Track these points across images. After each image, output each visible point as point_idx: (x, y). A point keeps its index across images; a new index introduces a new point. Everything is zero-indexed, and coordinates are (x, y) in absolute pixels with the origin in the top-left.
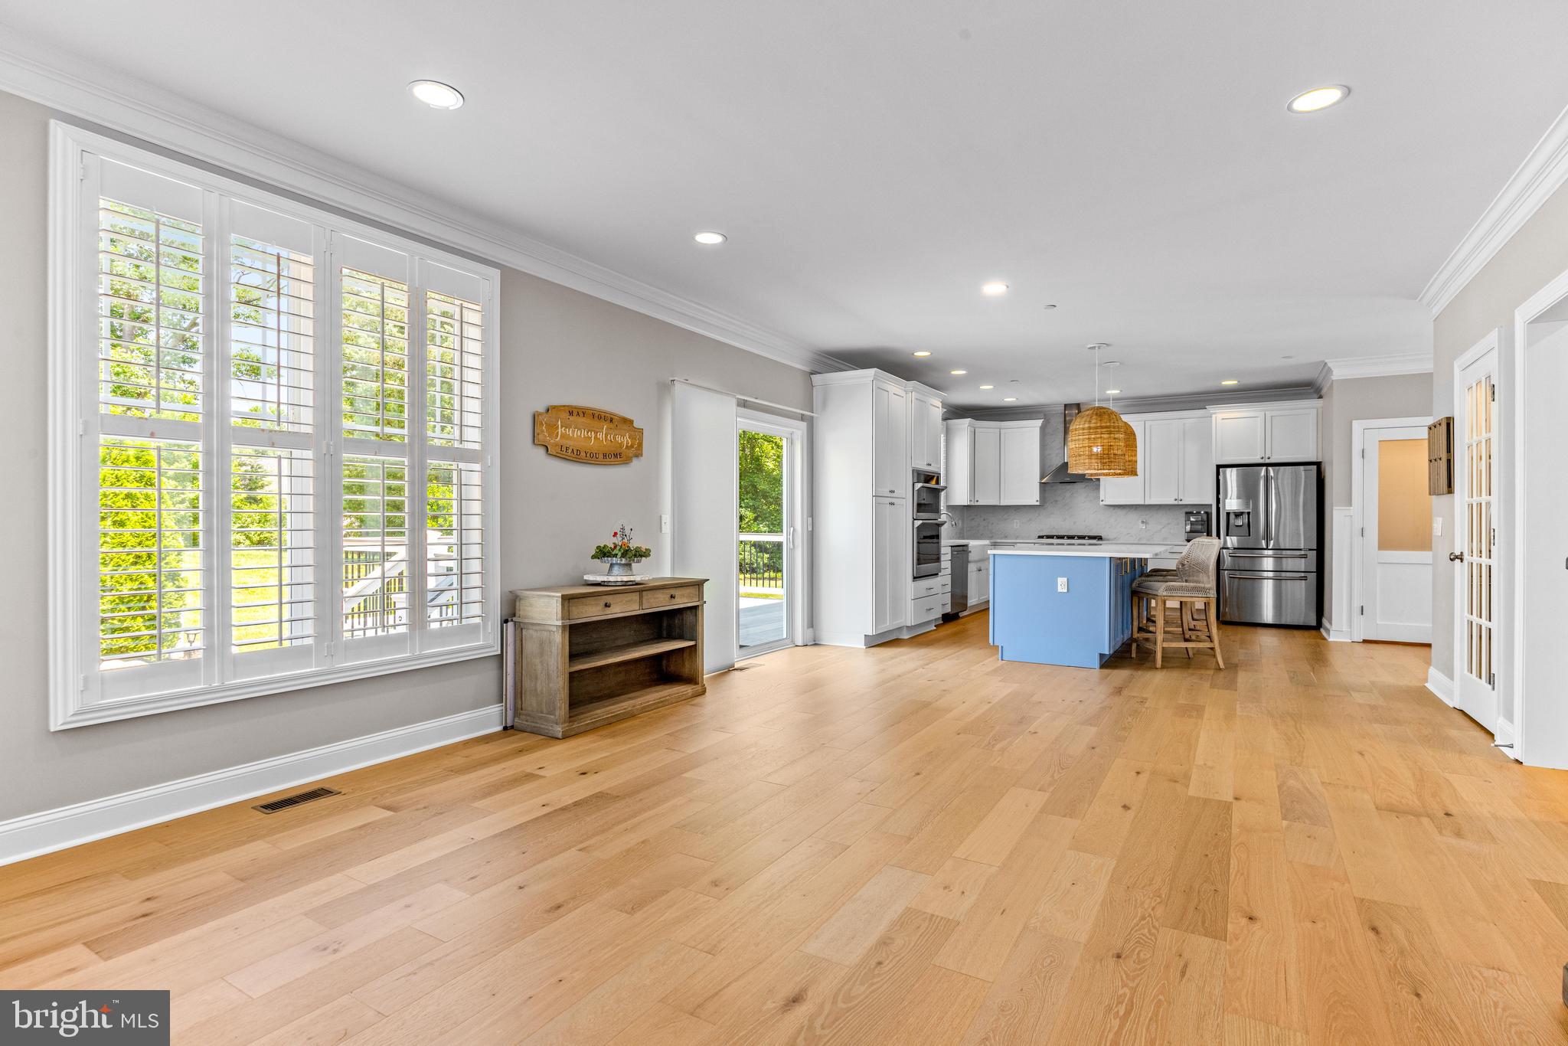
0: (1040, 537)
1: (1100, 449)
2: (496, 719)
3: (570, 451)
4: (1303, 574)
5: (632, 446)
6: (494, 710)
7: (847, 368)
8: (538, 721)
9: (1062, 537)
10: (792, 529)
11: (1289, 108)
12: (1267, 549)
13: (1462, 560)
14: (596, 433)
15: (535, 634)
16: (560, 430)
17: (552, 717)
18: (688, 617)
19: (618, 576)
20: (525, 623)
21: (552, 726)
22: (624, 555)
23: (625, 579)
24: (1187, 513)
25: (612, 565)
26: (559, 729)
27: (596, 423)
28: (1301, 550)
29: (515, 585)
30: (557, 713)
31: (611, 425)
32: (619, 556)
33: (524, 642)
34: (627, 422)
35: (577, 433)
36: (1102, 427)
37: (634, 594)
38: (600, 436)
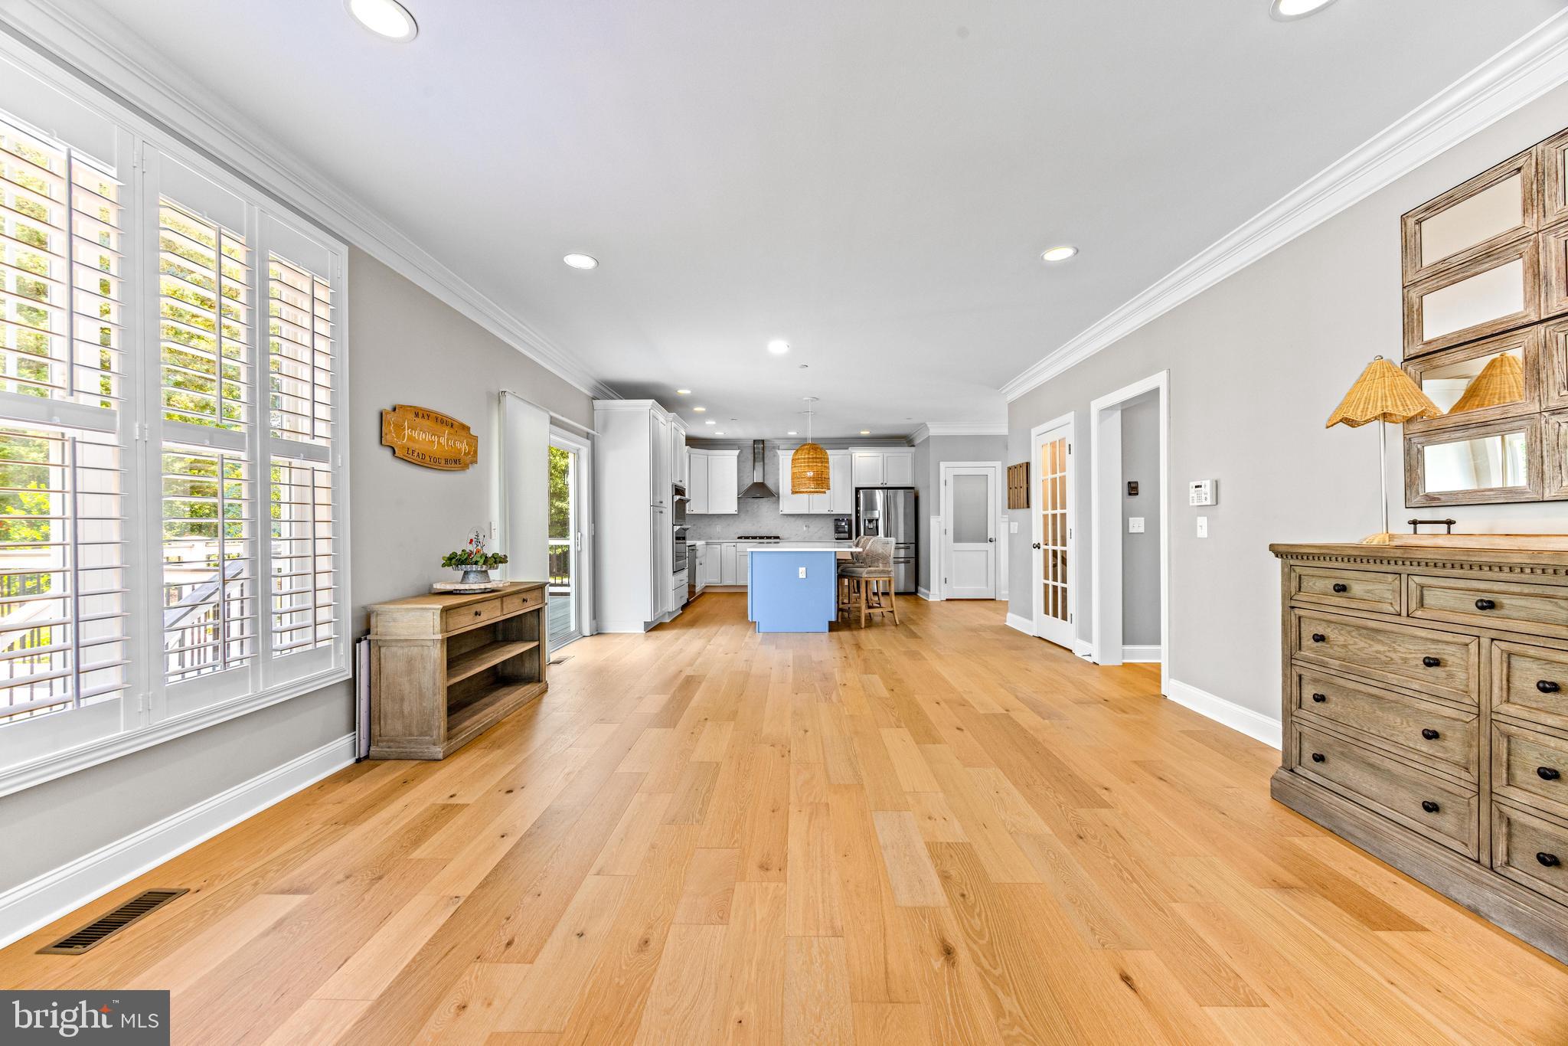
0: (739, 538)
1: (812, 474)
2: (348, 750)
3: (416, 454)
4: (908, 559)
5: (469, 453)
6: (345, 741)
7: (615, 397)
8: (408, 746)
9: (769, 538)
10: (579, 534)
11: (1042, 256)
13: (1039, 548)
14: (439, 437)
15: (400, 652)
16: (406, 431)
17: (427, 738)
18: (533, 621)
19: (474, 584)
20: (385, 641)
21: (428, 748)
22: (485, 563)
23: (483, 586)
24: (836, 520)
25: (466, 573)
26: (439, 749)
27: (438, 427)
28: (907, 543)
29: (367, 599)
30: (435, 733)
31: (452, 431)
32: (480, 564)
33: (383, 661)
34: (465, 428)
35: (422, 436)
36: (816, 458)
37: (496, 600)
38: (442, 440)
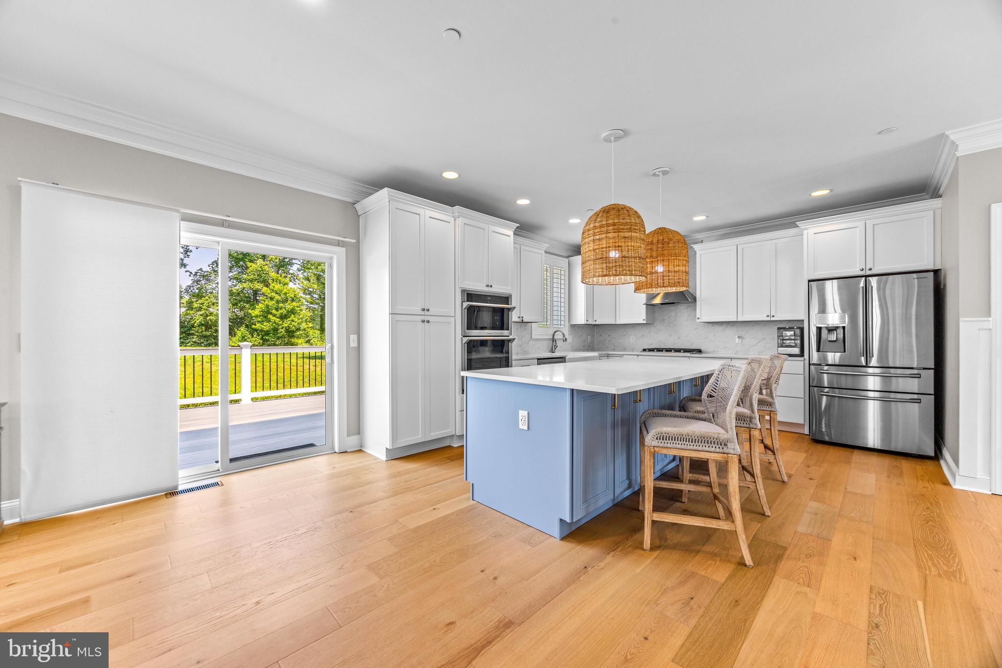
0: (644, 350)
4: (916, 396)
10: (329, 345)
12: (867, 366)
24: (779, 329)
28: (912, 368)
